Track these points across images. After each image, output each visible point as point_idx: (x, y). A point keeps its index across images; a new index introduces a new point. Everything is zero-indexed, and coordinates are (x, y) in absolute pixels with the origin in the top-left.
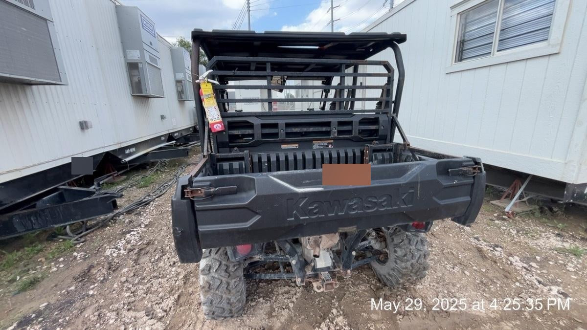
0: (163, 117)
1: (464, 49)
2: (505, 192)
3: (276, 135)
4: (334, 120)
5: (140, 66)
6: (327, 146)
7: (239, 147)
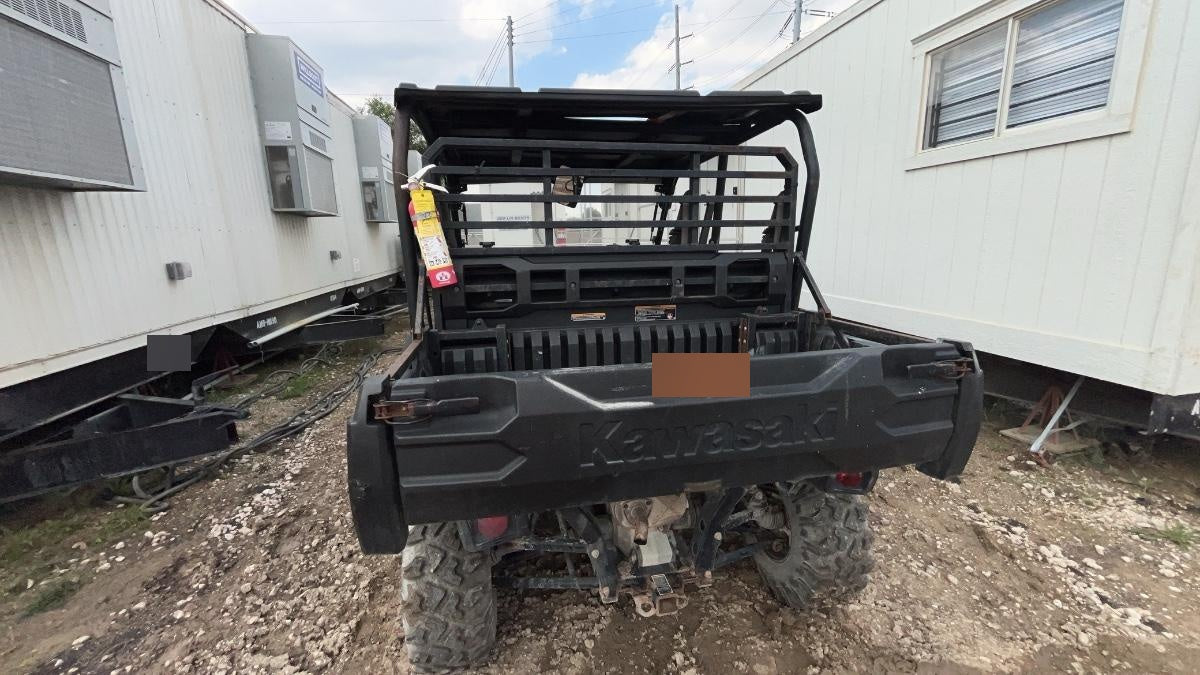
0: (334, 256)
1: (941, 122)
2: (1031, 410)
3: (560, 294)
4: (678, 265)
5: (291, 152)
6: (665, 316)
7: (485, 317)
